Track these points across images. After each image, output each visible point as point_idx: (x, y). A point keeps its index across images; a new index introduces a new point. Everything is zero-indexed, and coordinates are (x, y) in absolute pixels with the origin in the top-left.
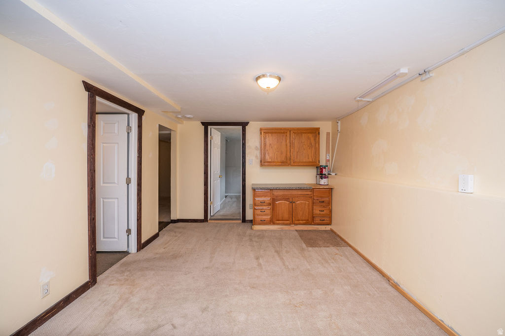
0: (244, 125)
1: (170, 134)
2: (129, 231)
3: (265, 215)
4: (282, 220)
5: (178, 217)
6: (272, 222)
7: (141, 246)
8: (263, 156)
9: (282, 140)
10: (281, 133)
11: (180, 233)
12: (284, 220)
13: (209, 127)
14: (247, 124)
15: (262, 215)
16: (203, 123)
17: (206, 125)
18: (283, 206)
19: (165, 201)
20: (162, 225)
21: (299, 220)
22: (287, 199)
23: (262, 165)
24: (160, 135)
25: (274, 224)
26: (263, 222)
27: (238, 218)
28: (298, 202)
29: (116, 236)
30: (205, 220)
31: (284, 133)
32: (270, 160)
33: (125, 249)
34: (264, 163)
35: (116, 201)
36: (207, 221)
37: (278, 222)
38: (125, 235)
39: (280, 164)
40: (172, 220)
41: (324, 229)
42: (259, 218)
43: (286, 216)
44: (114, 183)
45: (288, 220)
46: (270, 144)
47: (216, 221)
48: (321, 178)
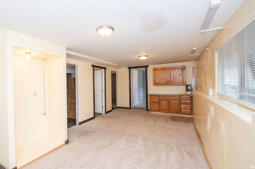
0: (146, 67)
1: (116, 73)
2: (102, 107)
3: (155, 107)
4: (164, 110)
5: (119, 106)
6: (158, 111)
7: (106, 113)
8: (155, 81)
9: (164, 73)
10: (164, 70)
11: (120, 111)
12: (165, 110)
13: (131, 69)
14: (148, 66)
15: (153, 107)
16: (128, 68)
17: (129, 68)
18: (164, 104)
19: (114, 101)
20: (113, 109)
21: (173, 111)
22: (166, 101)
23: (154, 85)
24: (111, 73)
25: (160, 112)
26: (154, 110)
27: (145, 108)
28: (172, 102)
29: (99, 108)
30: (130, 108)
31: (165, 70)
32: (158, 83)
33: (101, 113)
34: (155, 84)
35: (99, 97)
36: (131, 109)
37: (161, 111)
38: (102, 108)
39: (163, 84)
40: (117, 107)
41: (188, 117)
42: (152, 108)
43: (166, 108)
44: (98, 91)
45: (167, 110)
46: (158, 75)
47: (135, 109)
48: (187, 91)
